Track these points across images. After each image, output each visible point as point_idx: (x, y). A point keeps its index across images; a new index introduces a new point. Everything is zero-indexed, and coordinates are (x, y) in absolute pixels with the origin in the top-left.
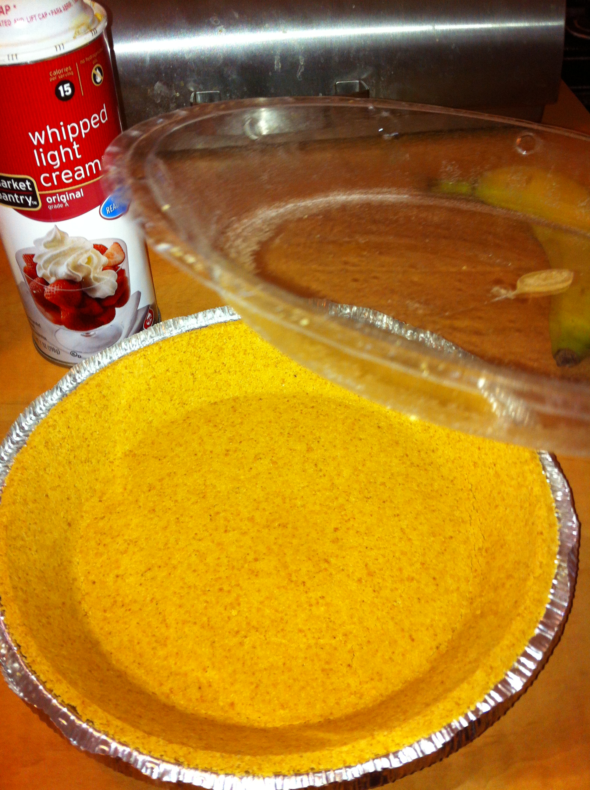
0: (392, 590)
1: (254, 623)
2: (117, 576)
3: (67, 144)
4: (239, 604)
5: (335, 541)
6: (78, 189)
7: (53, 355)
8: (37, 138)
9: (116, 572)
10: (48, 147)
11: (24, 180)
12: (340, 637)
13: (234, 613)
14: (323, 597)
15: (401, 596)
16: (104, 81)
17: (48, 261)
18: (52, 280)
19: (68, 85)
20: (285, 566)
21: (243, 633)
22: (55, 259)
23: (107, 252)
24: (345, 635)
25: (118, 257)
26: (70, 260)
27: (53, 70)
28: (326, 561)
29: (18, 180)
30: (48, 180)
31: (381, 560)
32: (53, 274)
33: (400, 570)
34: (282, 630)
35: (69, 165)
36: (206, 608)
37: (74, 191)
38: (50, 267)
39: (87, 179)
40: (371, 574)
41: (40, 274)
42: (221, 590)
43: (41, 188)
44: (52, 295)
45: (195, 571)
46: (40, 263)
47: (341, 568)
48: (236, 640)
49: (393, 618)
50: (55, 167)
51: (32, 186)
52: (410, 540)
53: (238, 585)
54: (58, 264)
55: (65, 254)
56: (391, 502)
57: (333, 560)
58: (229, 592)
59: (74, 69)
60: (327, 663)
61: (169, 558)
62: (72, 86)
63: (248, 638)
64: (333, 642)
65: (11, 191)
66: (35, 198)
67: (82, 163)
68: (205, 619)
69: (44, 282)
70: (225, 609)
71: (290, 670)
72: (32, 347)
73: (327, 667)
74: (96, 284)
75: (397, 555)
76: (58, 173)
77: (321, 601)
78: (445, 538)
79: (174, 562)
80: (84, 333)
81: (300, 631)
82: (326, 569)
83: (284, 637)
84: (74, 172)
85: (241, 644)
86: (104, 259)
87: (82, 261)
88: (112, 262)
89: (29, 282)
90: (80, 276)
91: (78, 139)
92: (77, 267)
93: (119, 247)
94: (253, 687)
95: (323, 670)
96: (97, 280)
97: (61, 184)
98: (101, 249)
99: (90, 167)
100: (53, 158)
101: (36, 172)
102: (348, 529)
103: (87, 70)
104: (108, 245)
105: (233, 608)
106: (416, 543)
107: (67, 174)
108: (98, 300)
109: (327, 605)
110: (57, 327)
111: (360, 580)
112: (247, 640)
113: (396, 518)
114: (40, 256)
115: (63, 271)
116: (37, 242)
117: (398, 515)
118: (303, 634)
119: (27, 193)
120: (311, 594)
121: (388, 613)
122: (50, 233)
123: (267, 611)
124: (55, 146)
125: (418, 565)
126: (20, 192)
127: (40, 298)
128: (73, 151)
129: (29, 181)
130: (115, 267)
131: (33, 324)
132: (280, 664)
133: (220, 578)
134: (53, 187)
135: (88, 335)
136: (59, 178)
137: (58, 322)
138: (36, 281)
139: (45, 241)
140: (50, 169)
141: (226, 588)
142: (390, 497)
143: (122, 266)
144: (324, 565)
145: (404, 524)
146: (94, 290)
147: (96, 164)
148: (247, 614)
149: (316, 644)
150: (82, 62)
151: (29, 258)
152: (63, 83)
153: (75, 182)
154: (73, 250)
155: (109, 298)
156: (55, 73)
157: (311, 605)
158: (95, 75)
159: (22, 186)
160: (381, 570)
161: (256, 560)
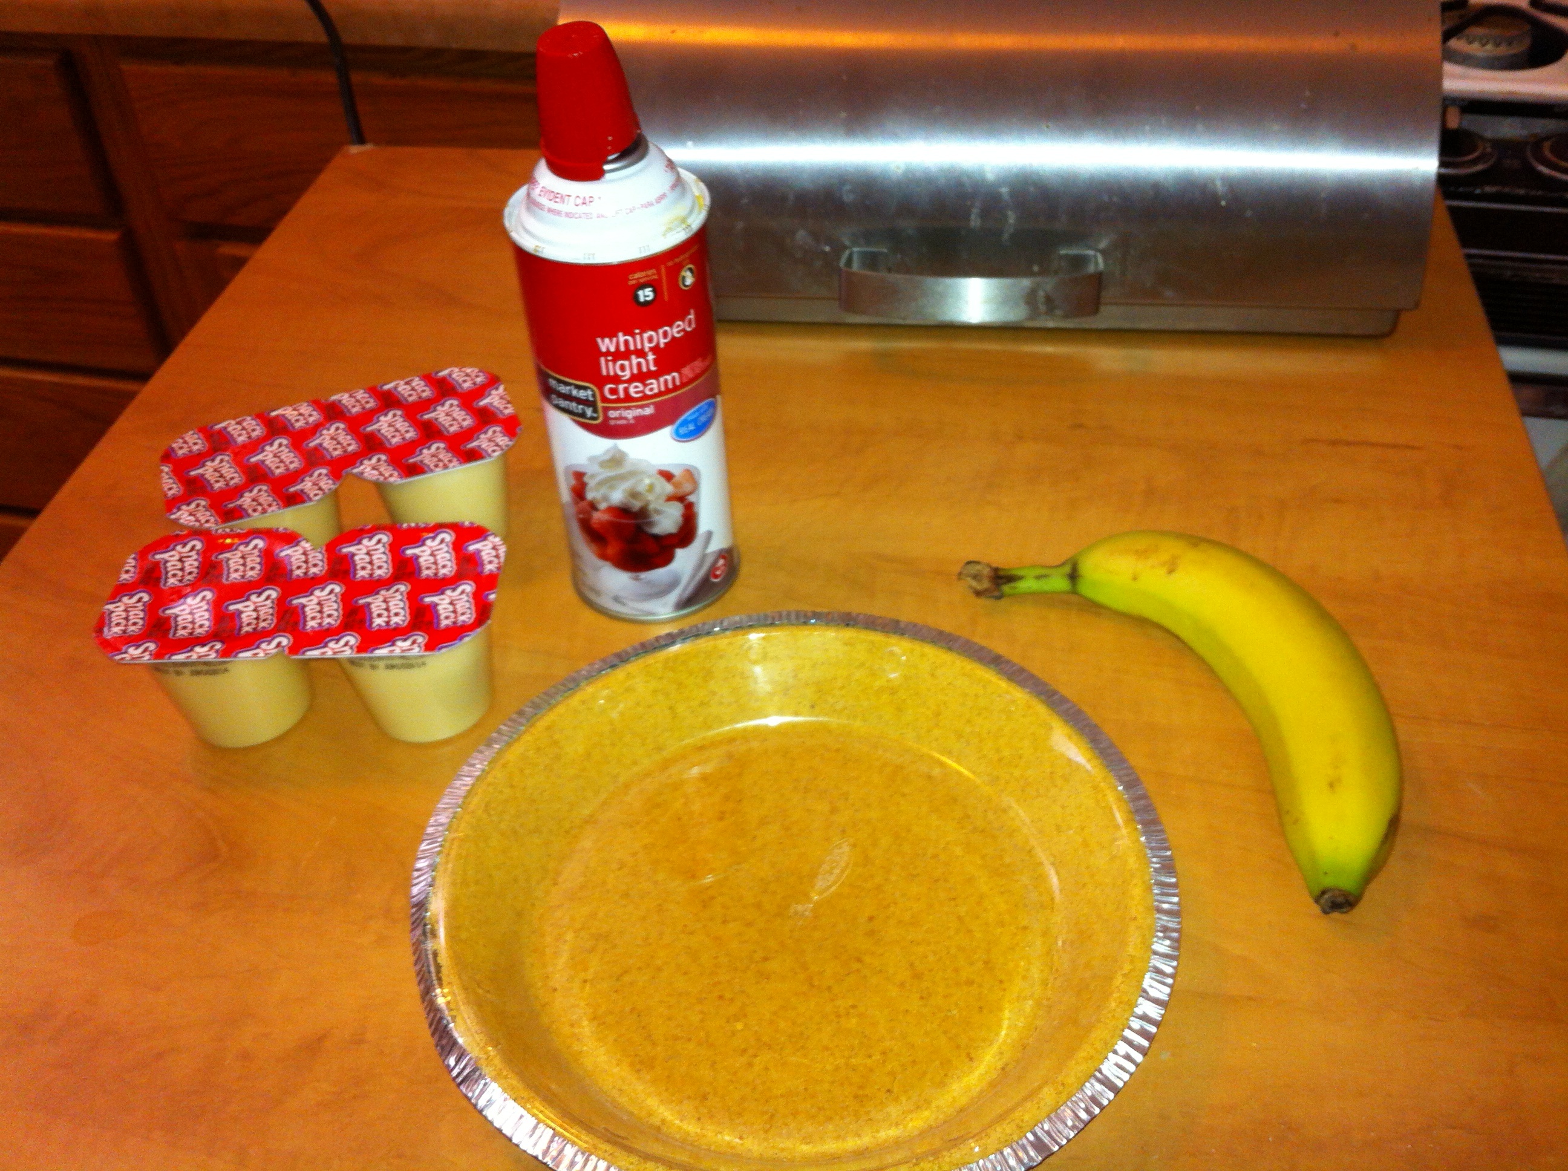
0: (945, 997)
1: (765, 1039)
2: (585, 981)
3: (641, 353)
4: (745, 1016)
5: (871, 933)
6: (647, 406)
7: (592, 597)
8: (606, 344)
9: (582, 975)
10: (618, 355)
11: (585, 388)
12: (877, 1057)
13: (739, 1026)
14: (854, 1007)
15: (956, 1005)
16: (695, 285)
17: (602, 483)
18: (603, 506)
19: (650, 289)
20: (805, 967)
21: (751, 1051)
22: (610, 482)
23: (675, 480)
24: (884, 1053)
25: (687, 487)
26: (626, 485)
27: (634, 272)
28: (859, 960)
29: (579, 388)
30: (613, 391)
31: (931, 958)
32: (605, 498)
33: (956, 970)
34: (803, 1047)
35: (641, 377)
36: (702, 1021)
37: (642, 407)
38: (603, 491)
39: (660, 394)
40: (918, 976)
41: (590, 495)
42: (721, 997)
43: (604, 399)
44: (602, 524)
45: (685, 973)
46: (591, 483)
47: (878, 969)
48: (744, 1060)
49: (945, 1032)
50: (624, 378)
51: (594, 396)
52: (970, 931)
53: (743, 992)
54: (612, 488)
55: (622, 478)
56: (946, 881)
57: (868, 959)
58: (732, 1000)
59: (659, 273)
60: (861, 1087)
61: (652, 957)
62: (654, 291)
63: (758, 1058)
64: (869, 1061)
65: (568, 397)
66: (595, 411)
67: (655, 375)
68: (702, 1034)
69: (593, 506)
70: (728, 1022)
71: (813, 1097)
72: (567, 581)
73: (861, 1092)
74: (656, 518)
75: (953, 951)
76: (626, 385)
77: (852, 1011)
78: (1017, 928)
79: (659, 962)
80: (634, 574)
81: (826, 1048)
82: (858, 971)
83: (805, 1056)
84: (645, 385)
85: (750, 1065)
86: (669, 488)
87: (642, 488)
88: (681, 492)
89: (576, 503)
90: (637, 505)
91: (655, 350)
92: (634, 495)
93: (691, 475)
94: (766, 1117)
95: (856, 1097)
96: (658, 512)
97: (628, 398)
98: (667, 476)
99: (666, 382)
100: (622, 368)
101: (600, 381)
102: (888, 917)
103: (674, 273)
104: (677, 472)
105: (738, 1020)
106: (978, 935)
107: (636, 387)
108: (657, 538)
109: (861, 1016)
110: (600, 563)
111: (902, 985)
112: (757, 1060)
113: (953, 903)
114: (593, 476)
115: (617, 497)
116: (592, 459)
117: (954, 899)
118: (830, 1052)
119: (585, 402)
120: (839, 1002)
121: (939, 1025)
122: (608, 451)
123: (782, 1025)
124: (626, 355)
125: (980, 965)
126: (579, 401)
127: (586, 526)
128: (647, 361)
129: (592, 391)
130: (681, 499)
131: (574, 555)
132: (801, 1088)
133: (719, 983)
134: (618, 400)
135: (637, 579)
136: (626, 390)
137: (603, 556)
138: (583, 504)
139: (602, 459)
140: (616, 380)
141: (728, 995)
142: (943, 874)
143: (691, 498)
144: (856, 966)
145: (962, 910)
146: (651, 524)
147: (674, 379)
148: (756, 1028)
149: (847, 1064)
150: (670, 264)
151: (579, 476)
152: (643, 286)
153: (646, 397)
154: (632, 474)
155: (670, 536)
156: (637, 276)
157: (839, 1016)
158: (684, 278)
159: (582, 394)
160: (931, 970)
161: (766, 959)
